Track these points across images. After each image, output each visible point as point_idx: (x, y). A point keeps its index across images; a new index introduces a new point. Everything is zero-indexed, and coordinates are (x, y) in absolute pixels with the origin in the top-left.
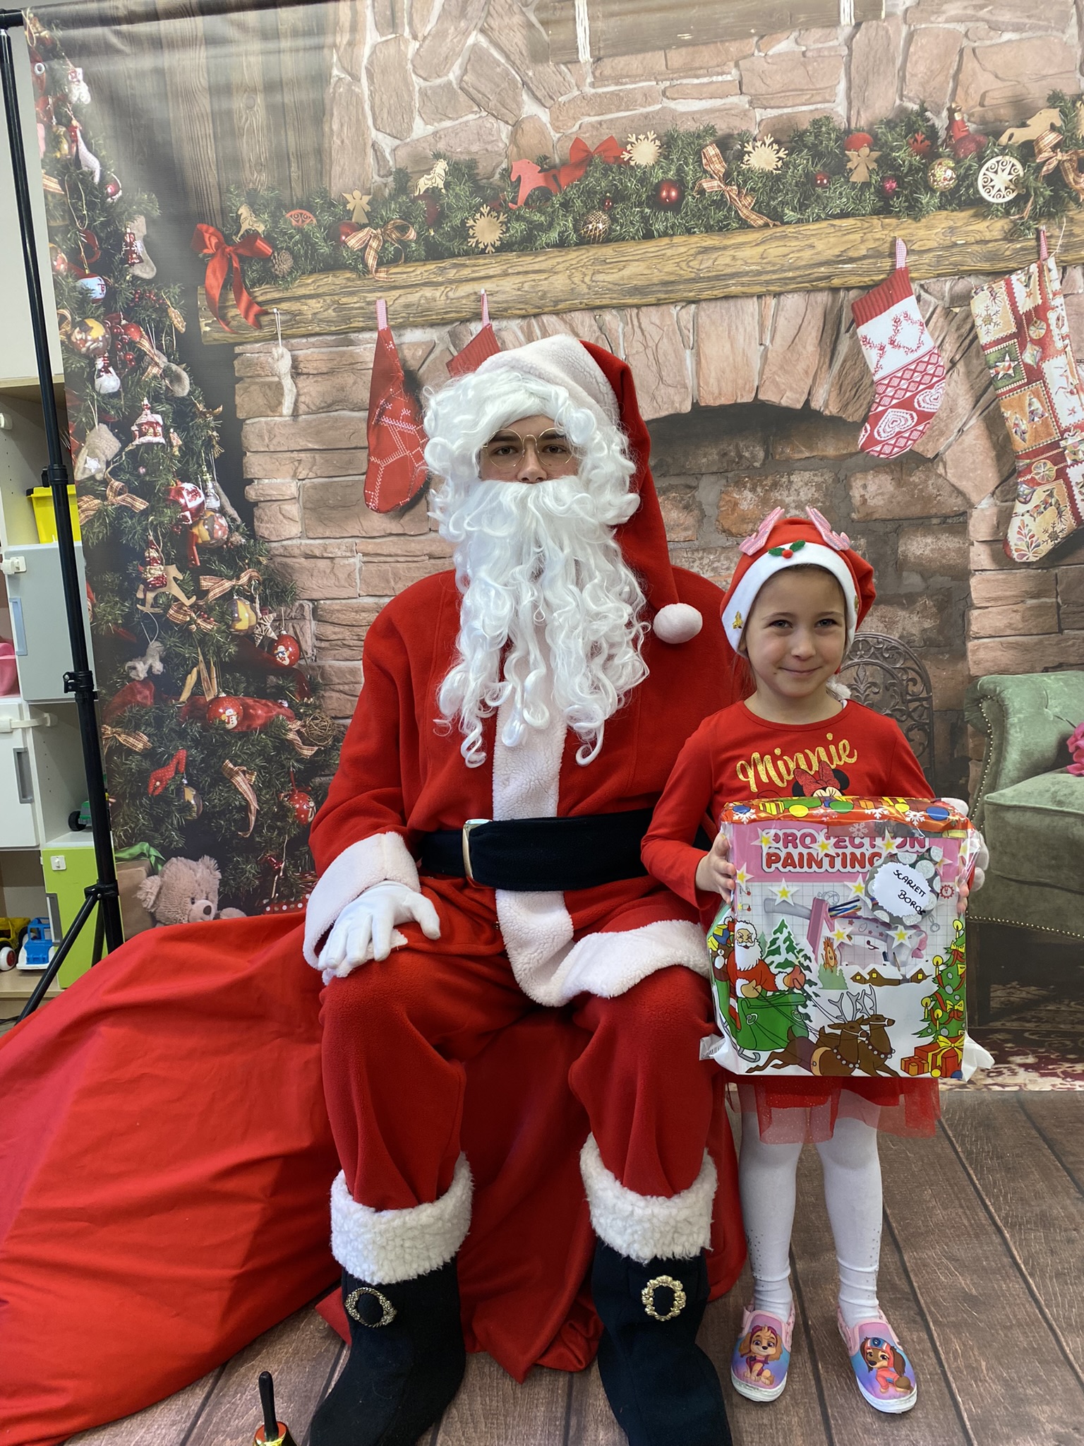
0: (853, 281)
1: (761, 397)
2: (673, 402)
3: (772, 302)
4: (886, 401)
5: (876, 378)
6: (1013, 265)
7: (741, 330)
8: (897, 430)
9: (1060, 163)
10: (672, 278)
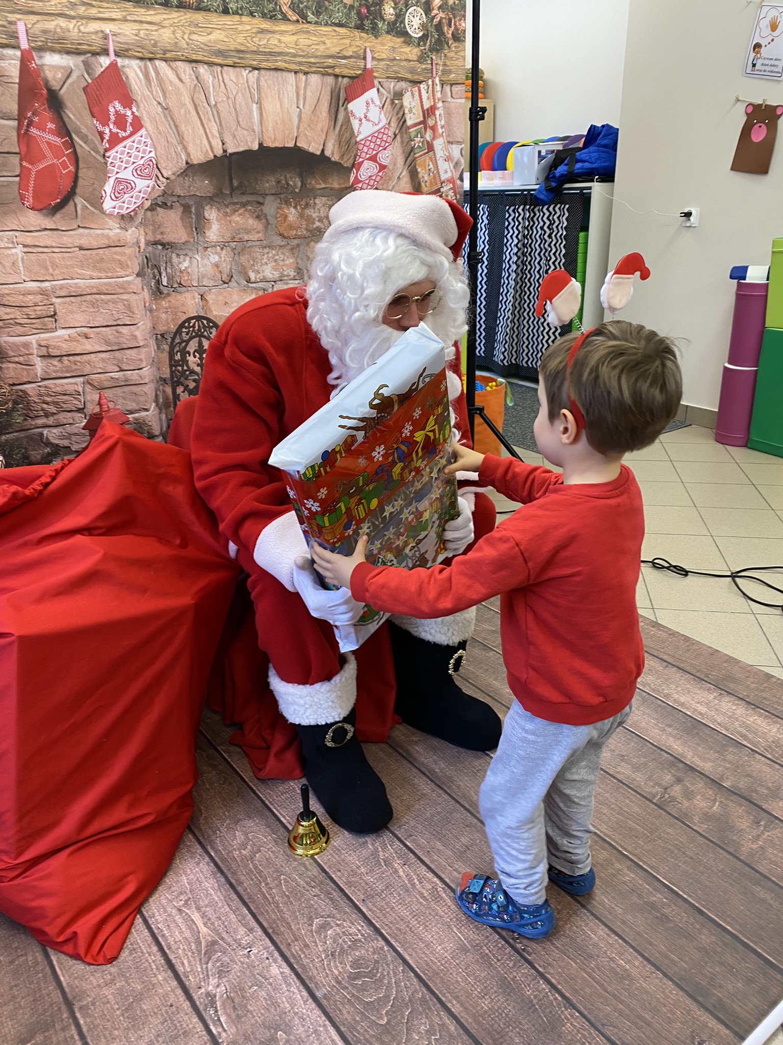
0: (346, 72)
1: (298, 144)
2: (247, 142)
3: (303, 78)
4: (363, 155)
5: (358, 139)
6: (422, 79)
7: (286, 95)
8: (369, 174)
9: (441, 18)
10: (243, 48)
